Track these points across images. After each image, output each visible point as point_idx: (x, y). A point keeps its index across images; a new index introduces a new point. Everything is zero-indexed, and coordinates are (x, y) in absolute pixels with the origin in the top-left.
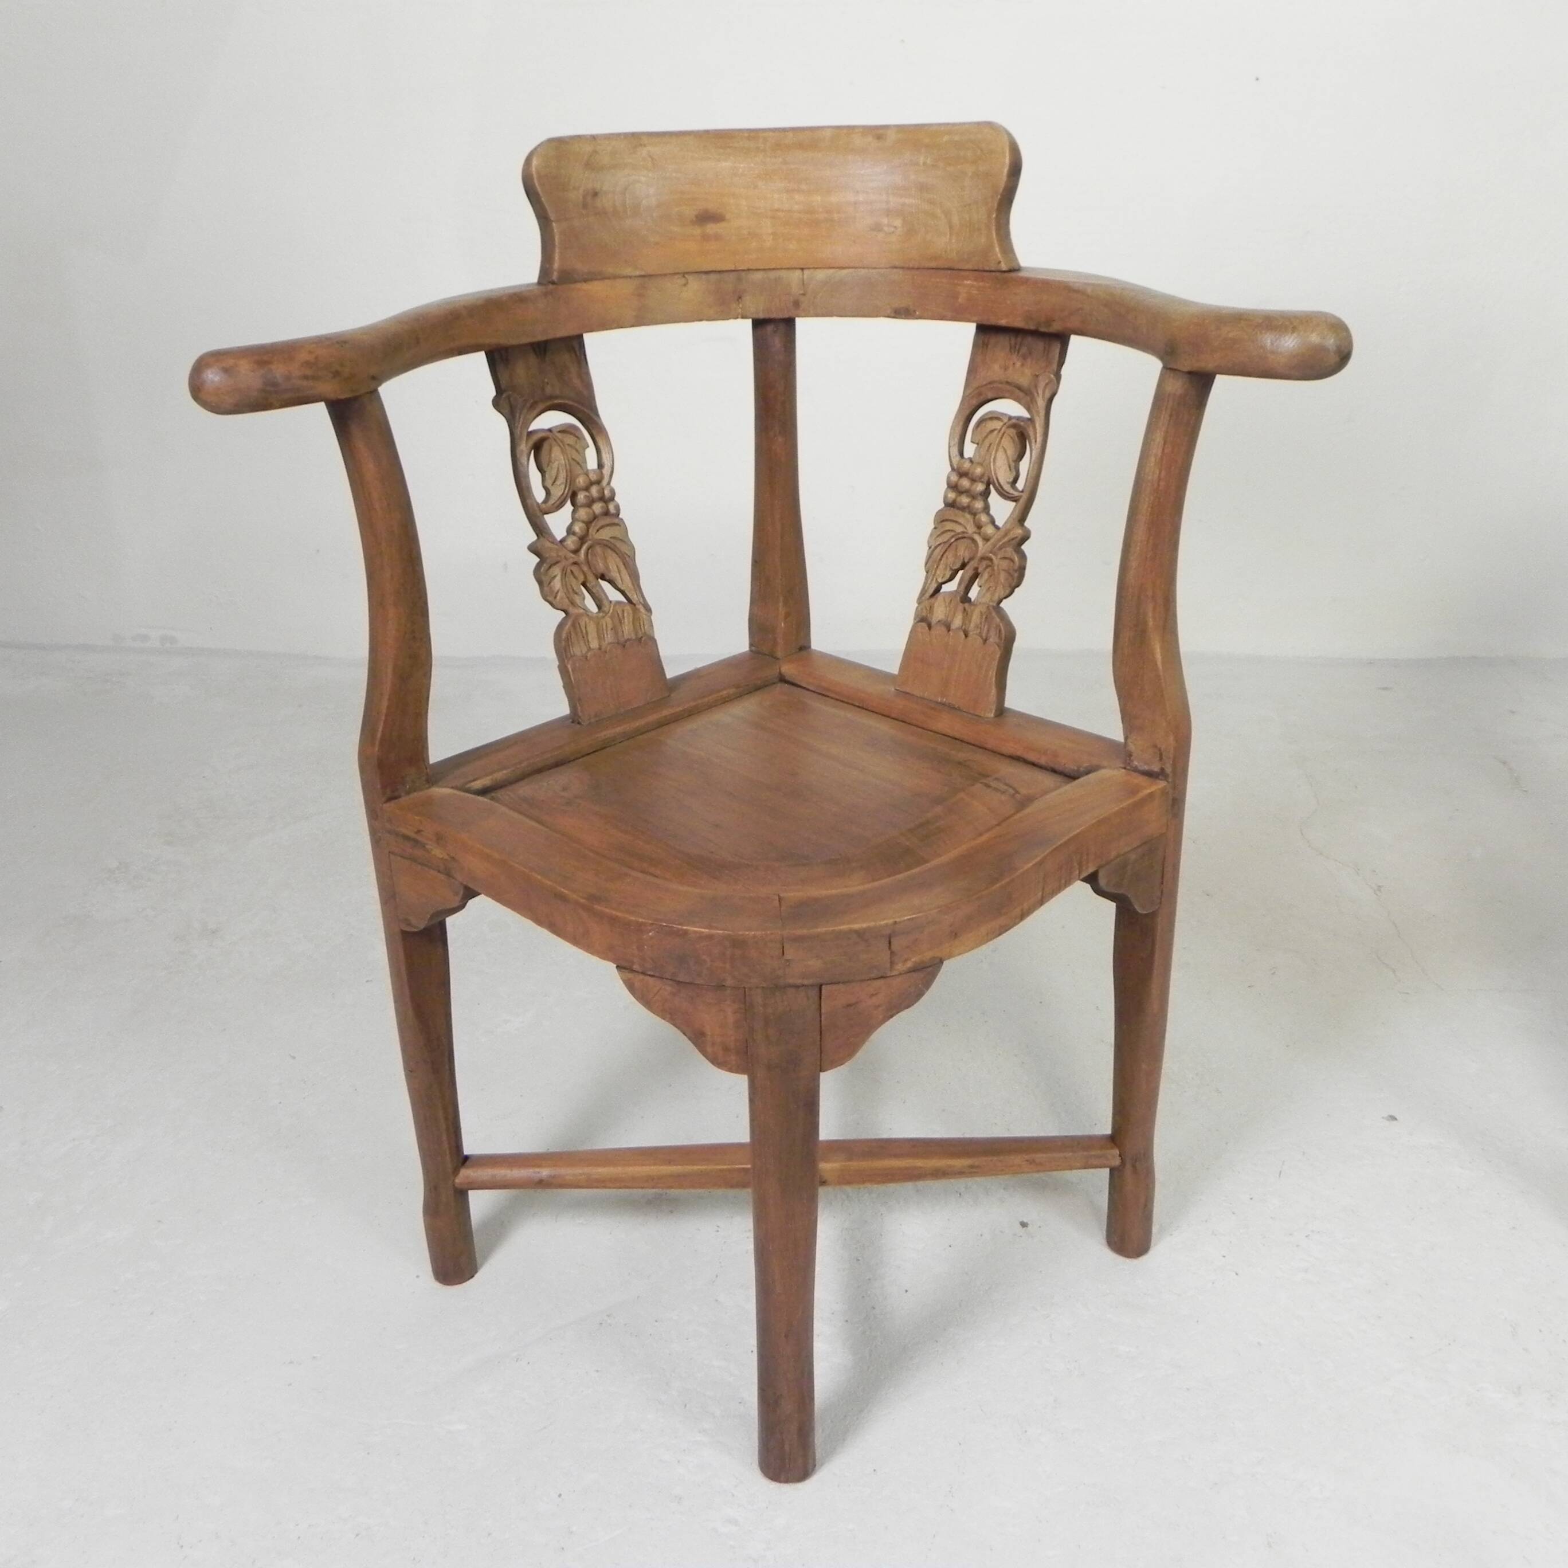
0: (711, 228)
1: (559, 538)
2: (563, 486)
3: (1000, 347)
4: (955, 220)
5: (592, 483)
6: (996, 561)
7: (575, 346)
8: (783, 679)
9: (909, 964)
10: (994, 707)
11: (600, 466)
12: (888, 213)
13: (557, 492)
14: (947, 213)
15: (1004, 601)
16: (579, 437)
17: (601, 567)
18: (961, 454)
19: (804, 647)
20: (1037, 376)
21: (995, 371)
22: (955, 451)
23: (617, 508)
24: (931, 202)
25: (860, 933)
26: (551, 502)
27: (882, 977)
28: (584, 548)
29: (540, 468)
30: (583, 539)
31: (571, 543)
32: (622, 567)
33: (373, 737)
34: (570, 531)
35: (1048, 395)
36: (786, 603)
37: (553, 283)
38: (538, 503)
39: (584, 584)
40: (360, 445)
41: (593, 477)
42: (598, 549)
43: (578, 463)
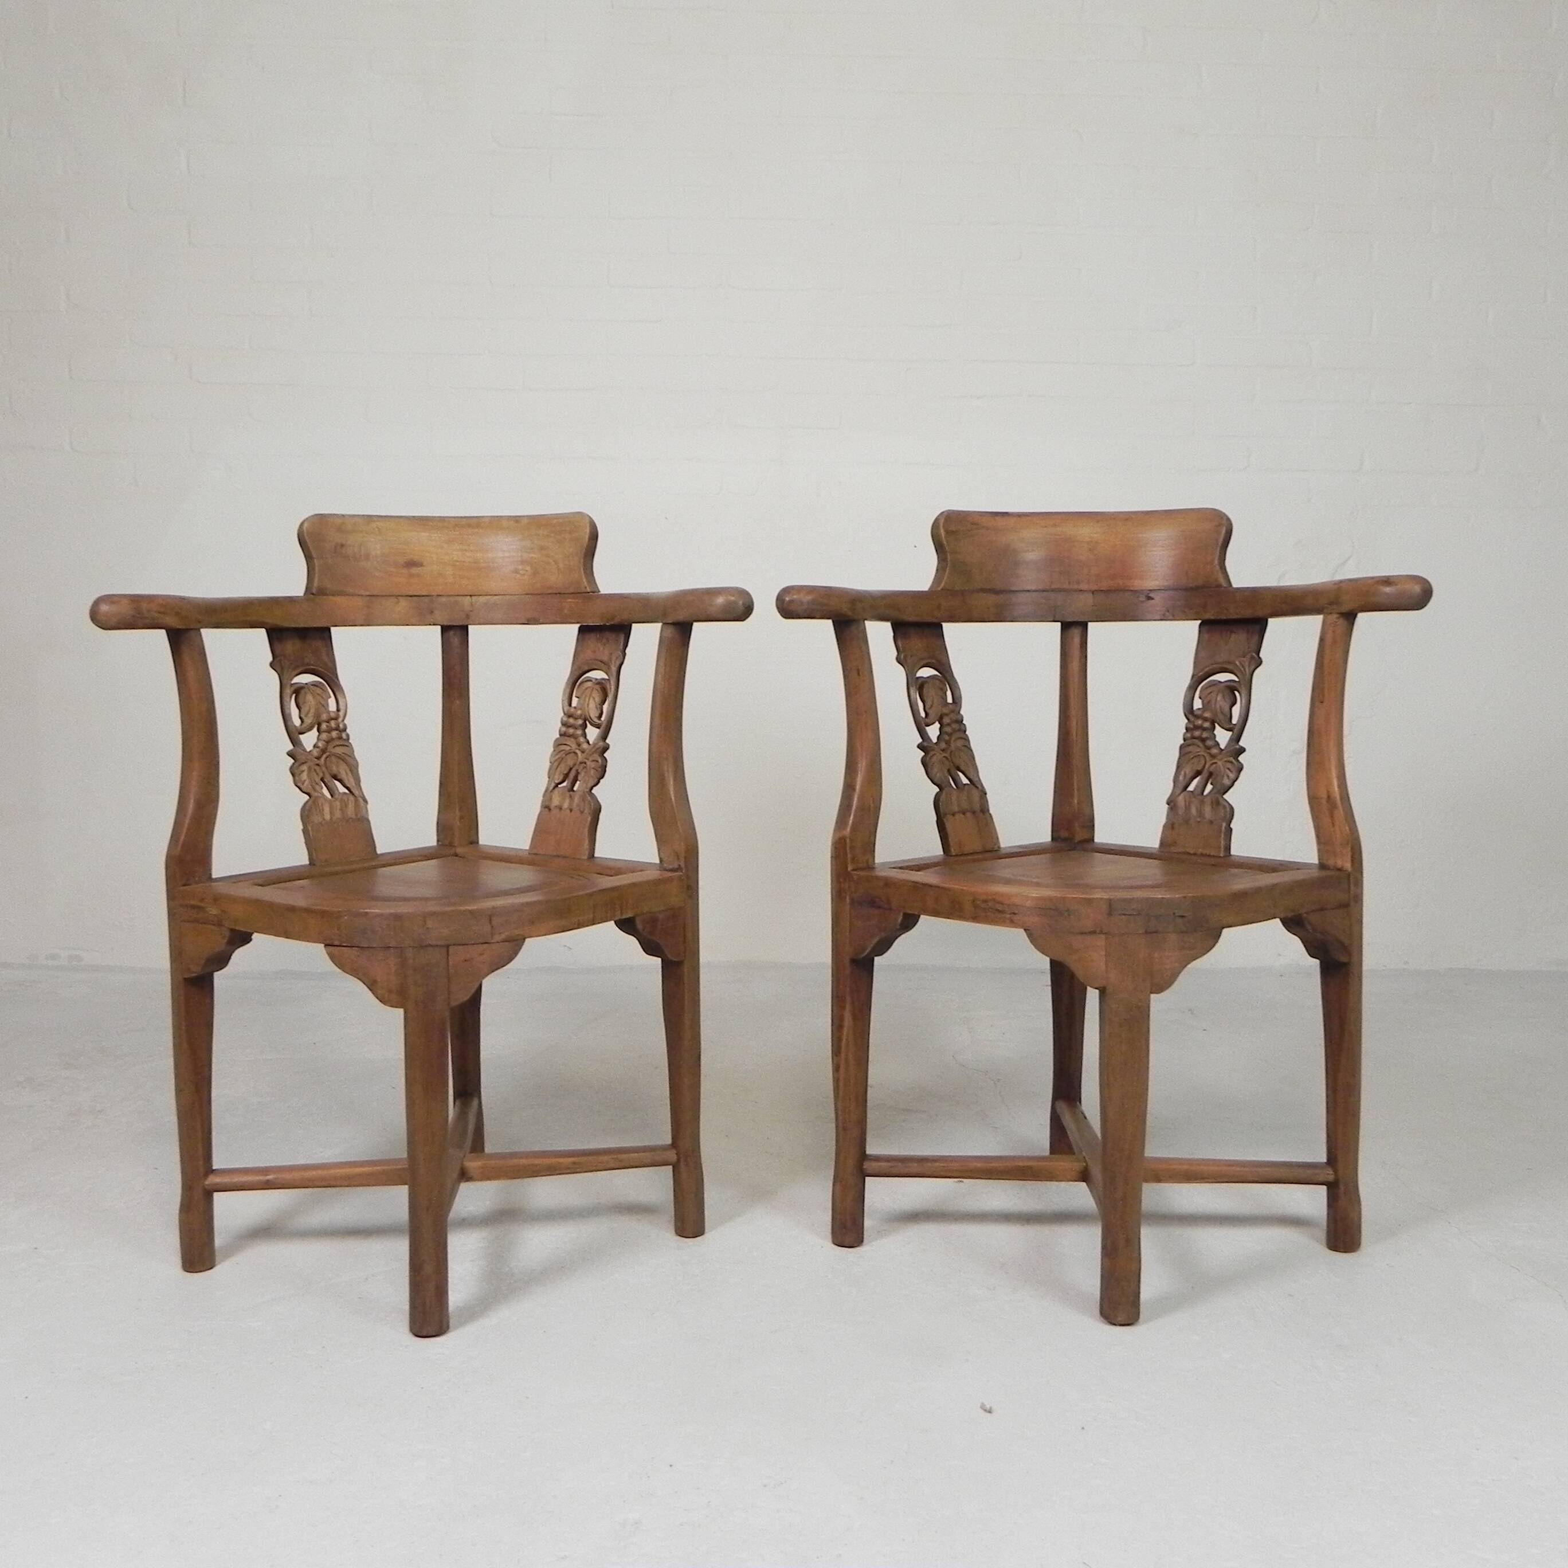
0: (414, 570)
1: (308, 750)
2: (312, 718)
3: (592, 640)
4: (561, 565)
5: (332, 719)
6: (588, 763)
7: (325, 633)
8: (456, 855)
9: (503, 936)
10: (587, 852)
11: (338, 710)
12: (523, 562)
13: (308, 721)
14: (556, 562)
15: (595, 788)
16: (325, 691)
17: (334, 770)
18: (570, 705)
19: (474, 842)
20: (611, 654)
21: (588, 654)
22: (566, 704)
23: (348, 735)
24: (547, 556)
25: (470, 912)
26: (304, 725)
27: (487, 943)
28: (325, 756)
29: (297, 705)
30: (324, 751)
31: (316, 753)
32: (349, 772)
33: (177, 841)
34: (315, 746)
35: (618, 663)
36: (460, 810)
37: (313, 594)
38: (295, 726)
39: (322, 780)
40: (186, 658)
41: (333, 715)
42: (333, 759)
43: (323, 706)
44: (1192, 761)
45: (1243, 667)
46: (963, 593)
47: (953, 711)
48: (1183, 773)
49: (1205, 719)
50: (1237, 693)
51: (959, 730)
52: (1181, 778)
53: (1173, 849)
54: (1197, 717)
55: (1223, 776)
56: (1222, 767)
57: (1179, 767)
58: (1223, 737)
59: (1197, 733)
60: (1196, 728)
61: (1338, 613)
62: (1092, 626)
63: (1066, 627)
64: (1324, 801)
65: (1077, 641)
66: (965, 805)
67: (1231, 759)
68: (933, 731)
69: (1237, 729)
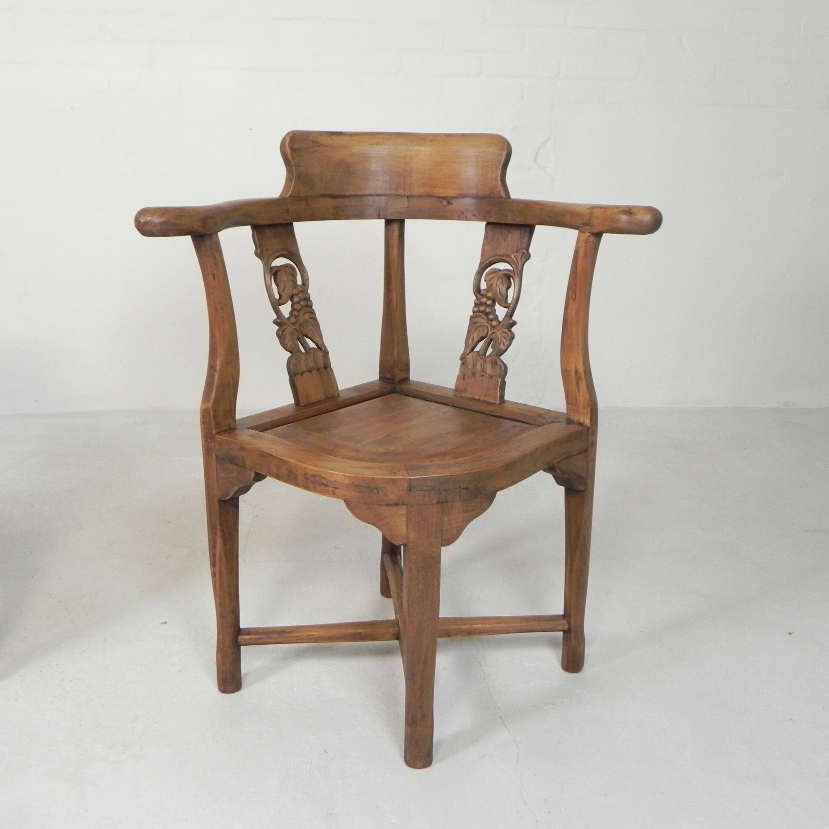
44: (478, 329)
45: (517, 261)
46: (306, 199)
47: (302, 292)
48: (472, 337)
49: (489, 298)
50: (511, 279)
51: (307, 306)
52: (470, 341)
53: (464, 395)
54: (483, 296)
55: (500, 343)
56: (500, 336)
57: (469, 332)
58: (501, 312)
59: (482, 308)
60: (482, 304)
61: (590, 233)
62: (407, 222)
63: (388, 222)
64: (573, 374)
65: (396, 233)
66: (311, 365)
67: (506, 330)
68: (286, 309)
69: (511, 306)
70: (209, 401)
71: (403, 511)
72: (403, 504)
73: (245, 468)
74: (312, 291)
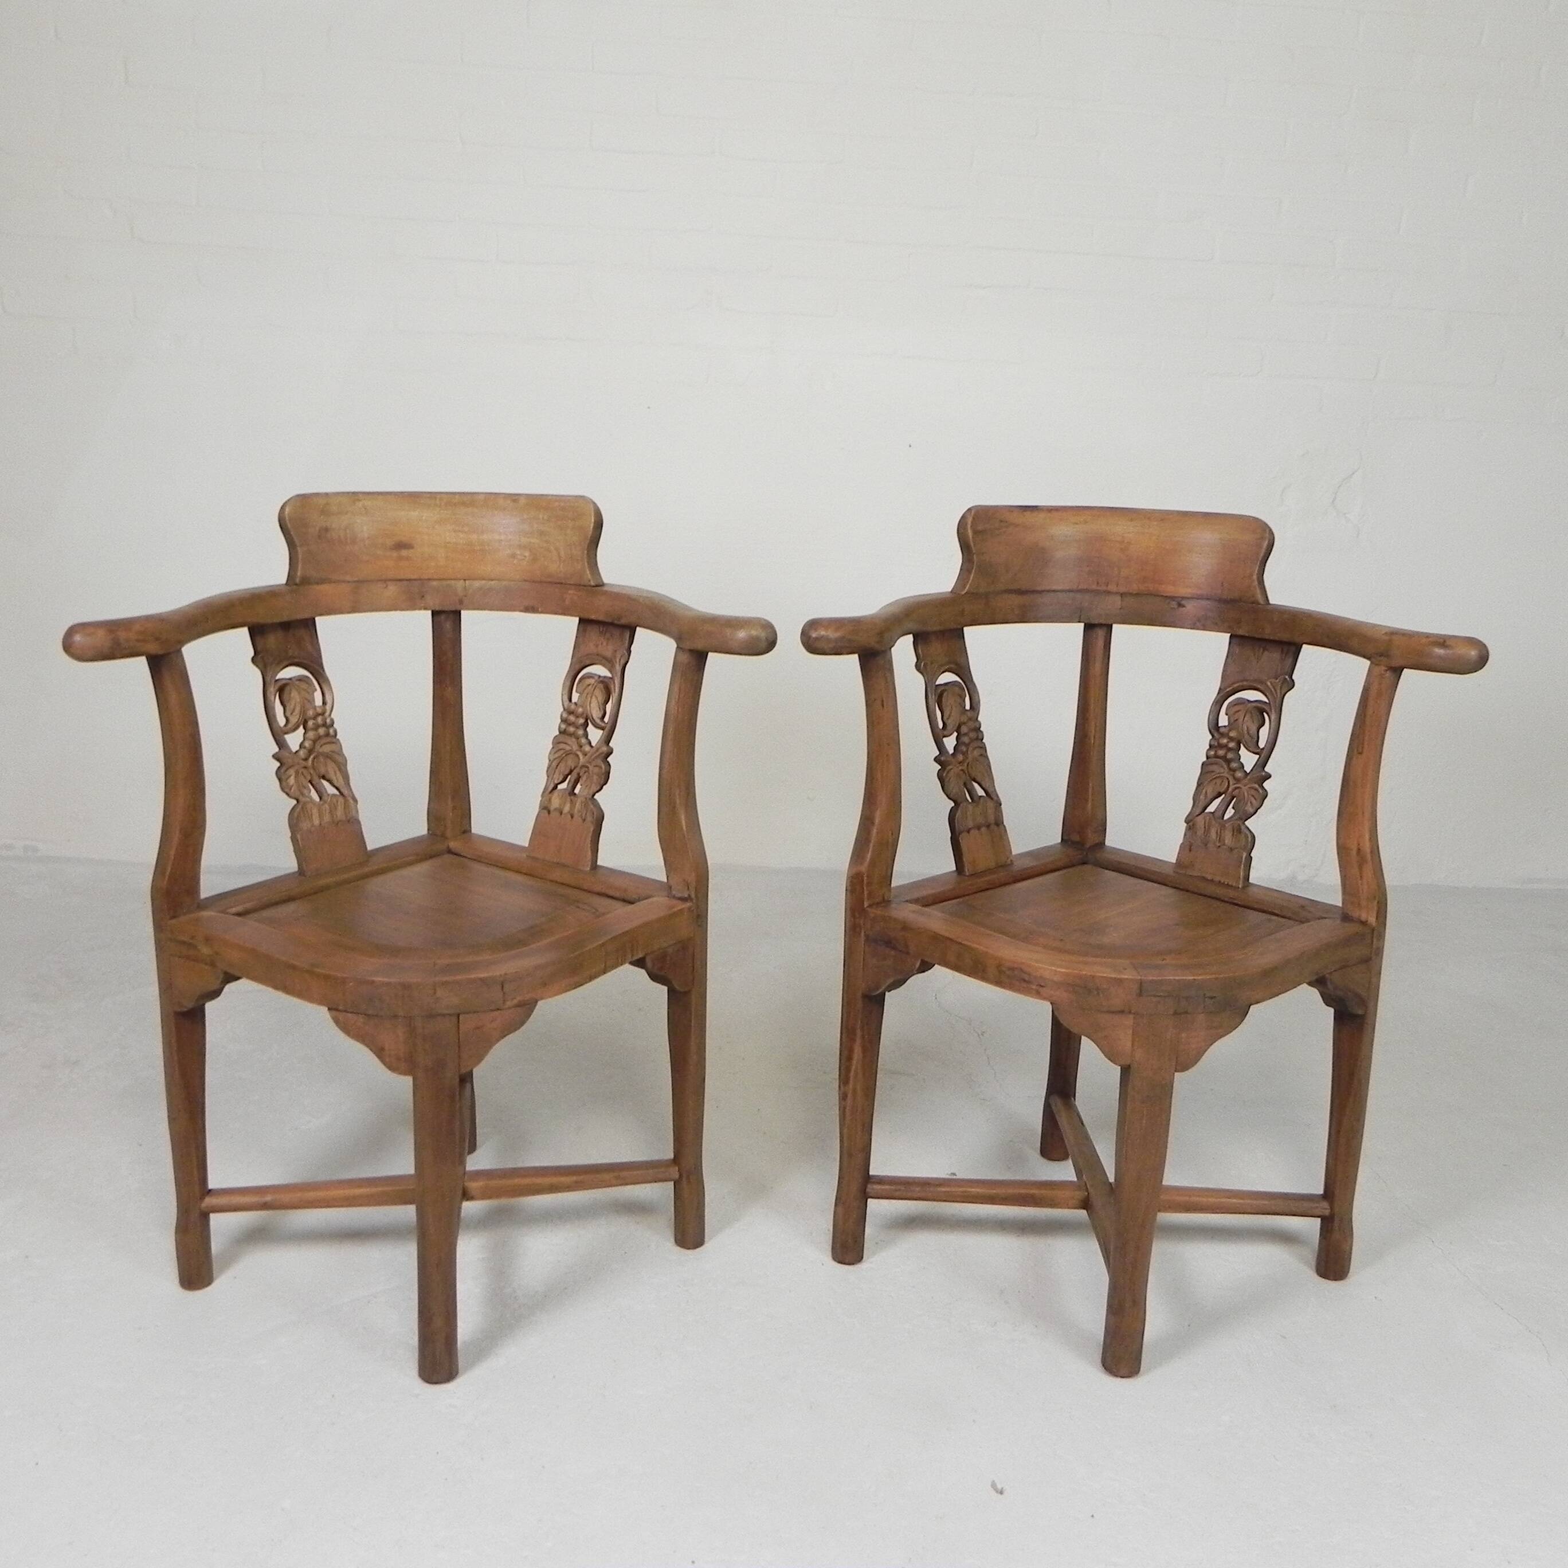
0: (404, 553)
1: (294, 751)
2: (298, 716)
3: (593, 633)
4: (562, 553)
5: (320, 714)
6: (591, 768)
7: (310, 625)
8: (450, 851)
9: (515, 1001)
10: (590, 863)
11: (324, 703)
12: (521, 547)
13: (294, 720)
14: (557, 549)
15: (597, 794)
16: (311, 684)
17: (322, 771)
18: (570, 700)
19: (466, 831)
20: (616, 651)
21: (591, 647)
22: (566, 698)
23: (335, 732)
24: (547, 542)
25: (482, 980)
26: (290, 726)
27: (498, 1009)
28: (312, 757)
29: (282, 703)
30: (310, 751)
31: (302, 753)
32: (338, 772)
33: (163, 874)
34: (301, 746)
35: (623, 662)
36: (453, 798)
37: (296, 584)
38: (280, 727)
39: (310, 782)
40: (168, 682)
41: (319, 711)
42: (322, 759)
43: (309, 701)
44: (1214, 781)
45: (1275, 690)
46: (987, 596)
47: (970, 719)
48: (1204, 791)
49: (1231, 739)
50: (1265, 715)
51: (977, 739)
52: (1202, 797)
53: (1190, 872)
54: (1222, 735)
55: (1246, 804)
56: (1246, 794)
57: (1199, 784)
58: (1248, 759)
59: (1221, 752)
60: (1221, 746)
61: (1387, 667)
62: (1116, 627)
63: (1089, 628)
64: (1354, 853)
65: (1100, 643)
66: (980, 820)
67: (1257, 786)
68: (950, 742)
69: (1264, 754)
70: (862, 864)
71: (1129, 1021)
72: (1130, 1012)
73: (908, 953)
74: (984, 717)
